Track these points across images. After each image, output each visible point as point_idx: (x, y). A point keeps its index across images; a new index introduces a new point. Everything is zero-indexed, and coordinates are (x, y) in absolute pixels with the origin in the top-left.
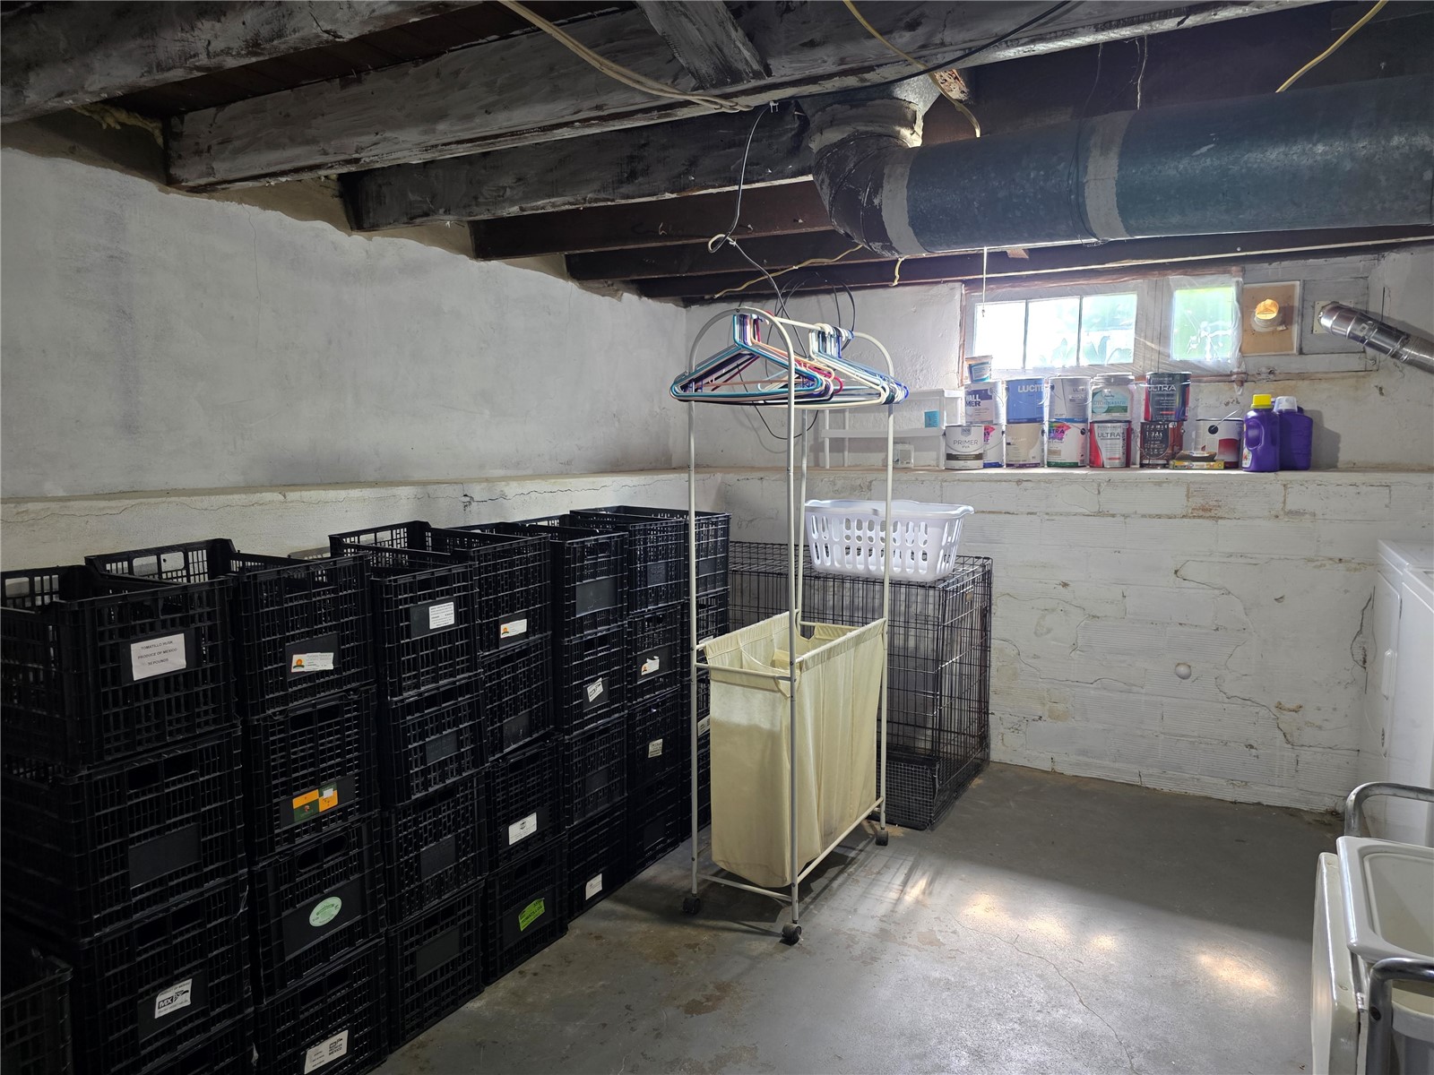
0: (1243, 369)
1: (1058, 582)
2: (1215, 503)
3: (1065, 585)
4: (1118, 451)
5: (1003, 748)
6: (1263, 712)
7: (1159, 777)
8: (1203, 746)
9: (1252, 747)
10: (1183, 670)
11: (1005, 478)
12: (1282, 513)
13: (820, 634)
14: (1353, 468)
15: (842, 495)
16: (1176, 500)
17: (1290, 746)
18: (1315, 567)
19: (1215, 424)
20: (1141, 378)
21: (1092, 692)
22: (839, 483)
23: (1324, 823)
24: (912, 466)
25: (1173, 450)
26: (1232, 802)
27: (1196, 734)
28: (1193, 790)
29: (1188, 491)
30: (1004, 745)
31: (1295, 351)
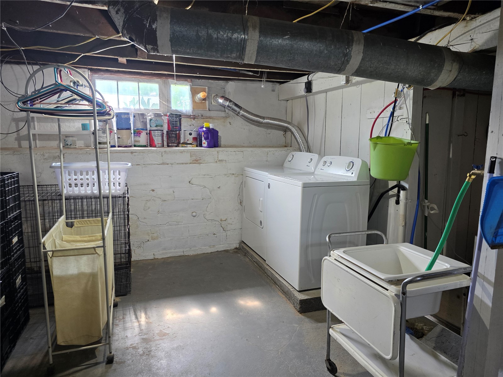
0: (194, 114)
1: (150, 190)
2: (199, 158)
3: (153, 190)
4: (160, 142)
5: (135, 255)
6: (217, 223)
7: (189, 251)
8: (201, 237)
9: (215, 234)
10: (194, 214)
11: (126, 151)
12: (217, 161)
13: (77, 225)
14: (225, 146)
15: (49, 161)
16: (186, 158)
17: (224, 231)
18: (227, 177)
19: (191, 132)
20: (166, 115)
21: (166, 227)
22: (47, 155)
23: (235, 252)
24: (77, 147)
25: (178, 141)
26: (210, 253)
27: (199, 234)
28: (199, 252)
29: (191, 154)
30: (135, 254)
31: (207, 109)
